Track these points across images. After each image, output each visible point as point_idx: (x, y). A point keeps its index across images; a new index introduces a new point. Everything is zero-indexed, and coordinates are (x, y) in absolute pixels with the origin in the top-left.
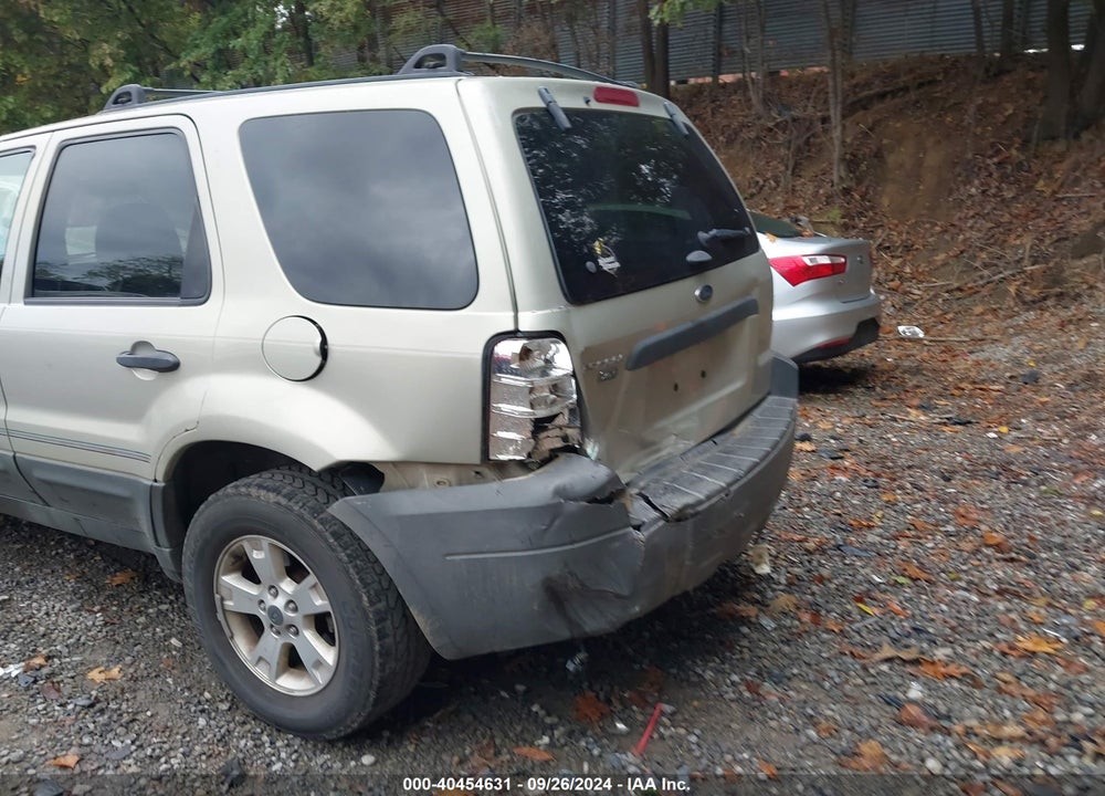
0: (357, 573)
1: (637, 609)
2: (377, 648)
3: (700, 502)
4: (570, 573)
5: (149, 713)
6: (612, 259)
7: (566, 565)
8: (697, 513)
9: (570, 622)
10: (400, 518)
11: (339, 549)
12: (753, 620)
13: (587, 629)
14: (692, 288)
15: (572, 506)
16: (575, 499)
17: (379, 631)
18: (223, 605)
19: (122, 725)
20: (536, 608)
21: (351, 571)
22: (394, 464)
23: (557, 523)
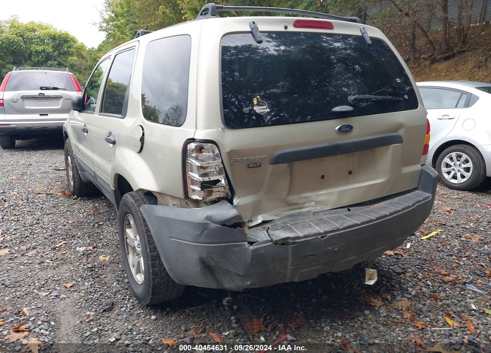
0: (147, 238)
1: (249, 283)
2: (151, 271)
3: (299, 238)
4: (210, 257)
5: (104, 276)
6: (265, 107)
7: (208, 253)
8: (295, 243)
9: (217, 281)
10: (158, 217)
11: (143, 226)
12: (376, 308)
13: (225, 287)
14: (335, 125)
15: (213, 225)
16: (215, 223)
17: (152, 264)
18: (126, 241)
19: (92, 278)
20: (199, 270)
21: (146, 236)
22: (160, 193)
23: (205, 232)
